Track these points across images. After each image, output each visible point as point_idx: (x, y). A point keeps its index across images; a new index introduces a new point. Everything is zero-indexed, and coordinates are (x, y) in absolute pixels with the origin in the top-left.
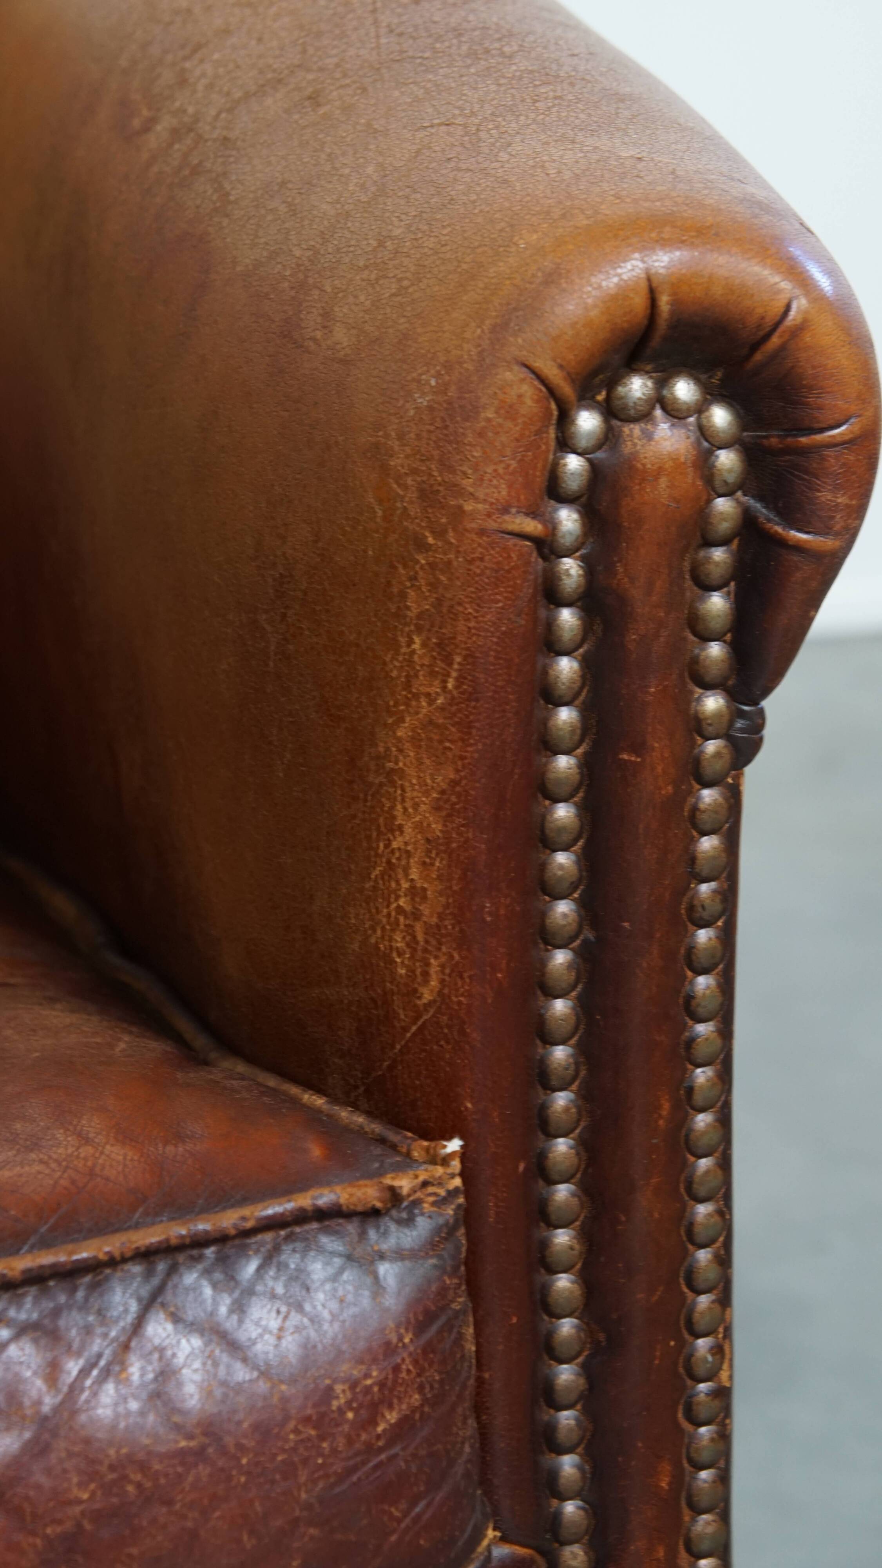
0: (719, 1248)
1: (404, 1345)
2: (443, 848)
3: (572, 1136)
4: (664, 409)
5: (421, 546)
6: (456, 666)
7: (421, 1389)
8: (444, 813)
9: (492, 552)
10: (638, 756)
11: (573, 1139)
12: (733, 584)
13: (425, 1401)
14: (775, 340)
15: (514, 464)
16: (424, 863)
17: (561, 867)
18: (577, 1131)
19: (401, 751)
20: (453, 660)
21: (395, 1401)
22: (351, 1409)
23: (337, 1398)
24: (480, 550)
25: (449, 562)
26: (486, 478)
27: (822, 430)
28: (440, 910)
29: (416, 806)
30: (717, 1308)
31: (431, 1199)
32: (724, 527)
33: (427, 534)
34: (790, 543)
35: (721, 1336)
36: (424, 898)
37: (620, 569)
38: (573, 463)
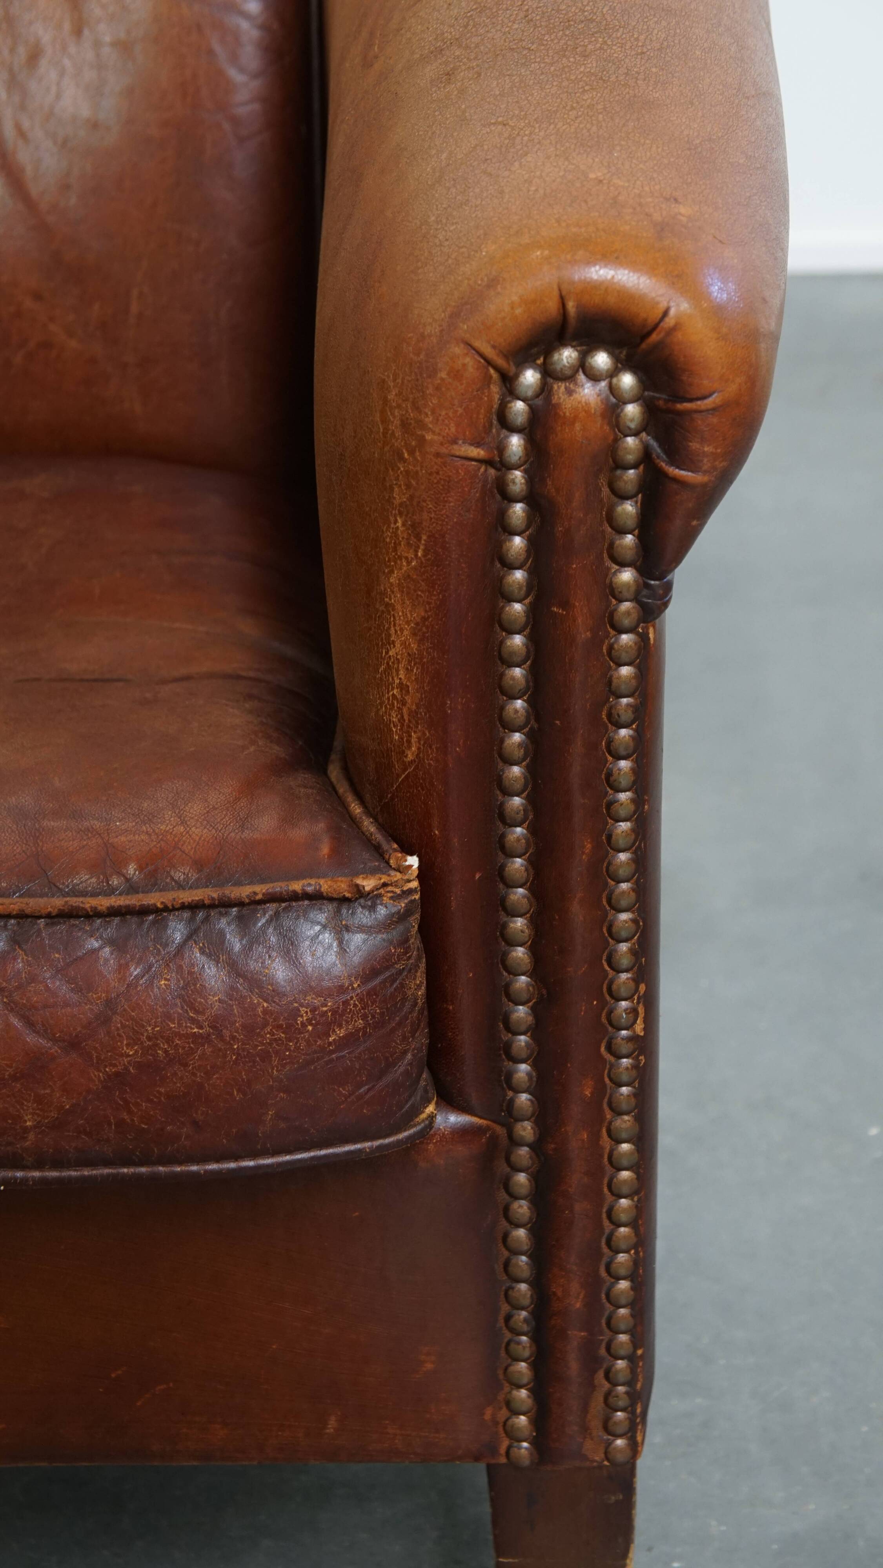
0: (634, 944)
1: (353, 988)
2: (417, 660)
3: (524, 857)
4: (585, 373)
5: (401, 458)
6: (423, 542)
7: (364, 1017)
8: (418, 638)
9: (445, 469)
10: (563, 610)
11: (524, 860)
12: (640, 495)
13: (367, 1024)
14: (655, 337)
15: (460, 410)
16: (407, 669)
17: (513, 678)
18: (527, 855)
19: (393, 592)
20: (421, 538)
21: (344, 1023)
22: (311, 1024)
23: (302, 1016)
24: (436, 467)
25: (417, 472)
26: (440, 418)
27: (691, 400)
28: (417, 701)
29: (402, 630)
30: (632, 985)
31: (389, 895)
32: (630, 458)
33: (404, 451)
34: (670, 475)
35: (635, 1001)
36: (408, 691)
37: (549, 483)
38: (519, 406)
